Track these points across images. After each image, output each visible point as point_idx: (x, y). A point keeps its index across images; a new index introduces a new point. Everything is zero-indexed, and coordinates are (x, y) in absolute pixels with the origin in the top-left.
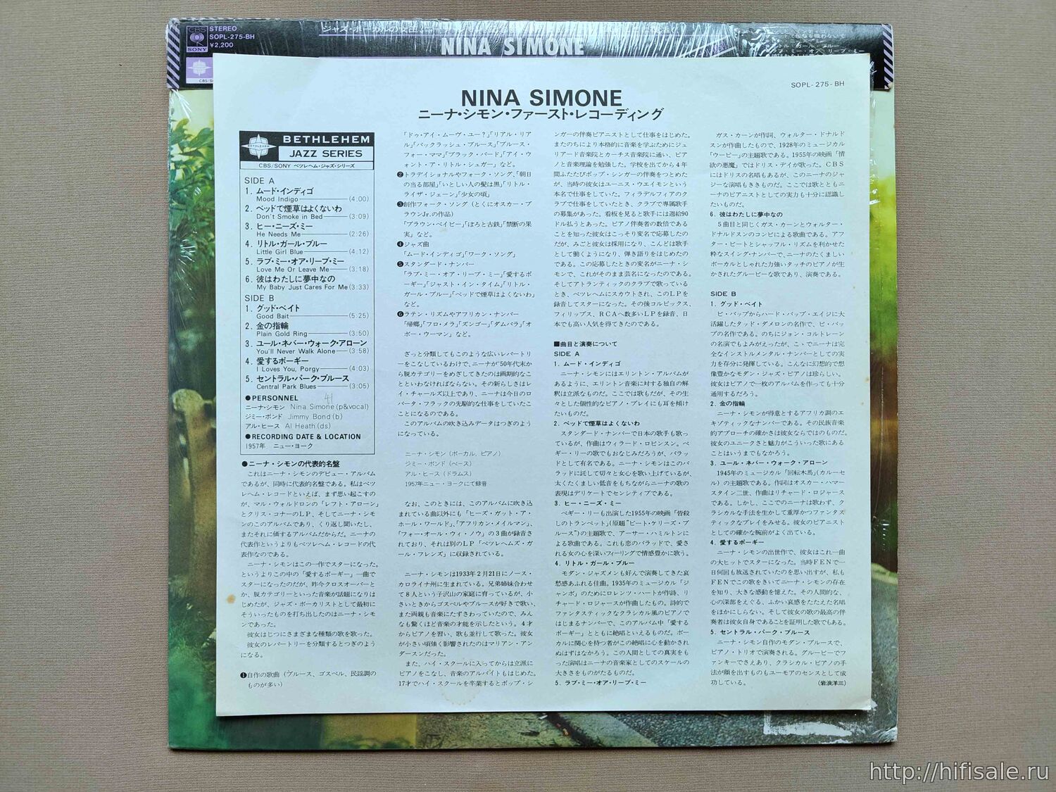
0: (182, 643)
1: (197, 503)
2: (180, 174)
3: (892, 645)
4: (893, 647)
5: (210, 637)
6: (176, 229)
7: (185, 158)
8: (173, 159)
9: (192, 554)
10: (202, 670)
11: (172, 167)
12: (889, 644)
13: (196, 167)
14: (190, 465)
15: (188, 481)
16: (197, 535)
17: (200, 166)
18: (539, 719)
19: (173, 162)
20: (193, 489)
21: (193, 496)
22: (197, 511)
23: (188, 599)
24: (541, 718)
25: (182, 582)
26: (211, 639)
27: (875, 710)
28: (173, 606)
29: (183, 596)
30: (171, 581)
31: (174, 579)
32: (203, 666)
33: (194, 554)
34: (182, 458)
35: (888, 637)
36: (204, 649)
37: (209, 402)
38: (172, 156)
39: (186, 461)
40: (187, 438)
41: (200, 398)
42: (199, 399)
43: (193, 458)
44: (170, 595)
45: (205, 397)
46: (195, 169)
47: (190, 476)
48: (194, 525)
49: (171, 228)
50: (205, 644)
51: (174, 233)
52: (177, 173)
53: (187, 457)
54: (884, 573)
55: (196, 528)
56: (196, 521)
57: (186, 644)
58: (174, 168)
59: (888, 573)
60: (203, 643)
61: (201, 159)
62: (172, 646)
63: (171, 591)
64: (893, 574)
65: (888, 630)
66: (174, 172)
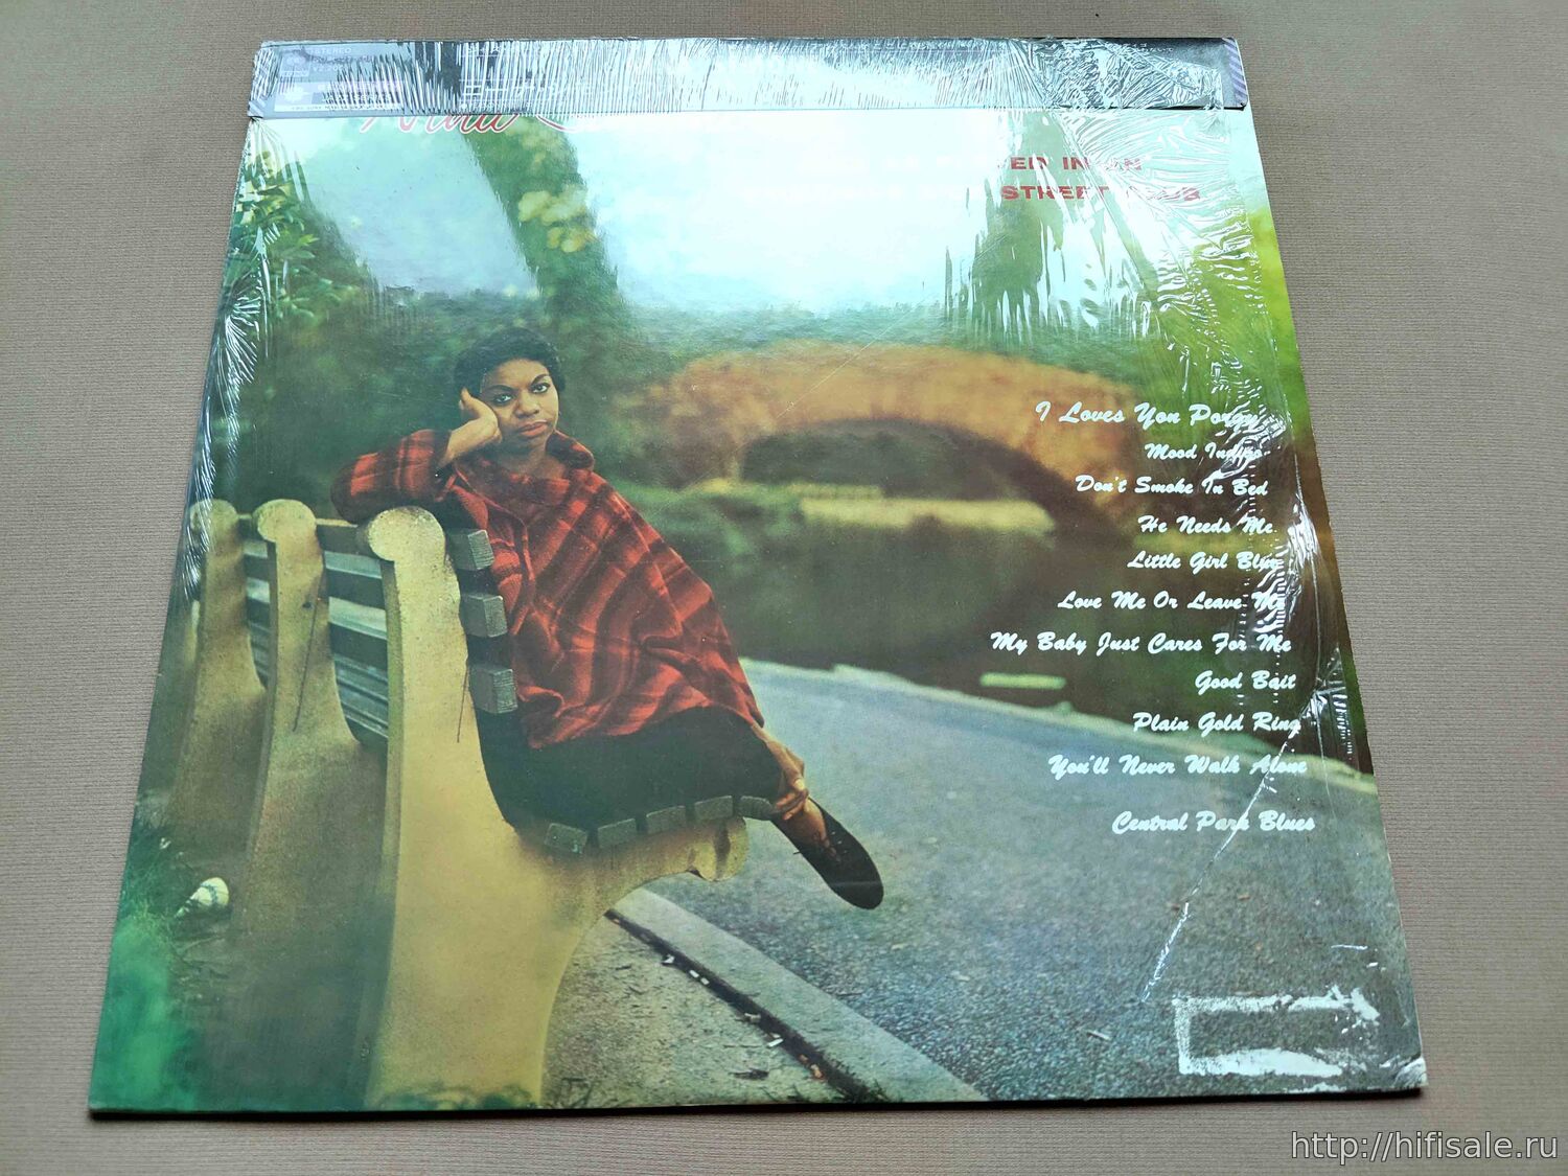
0: (141, 909)
1: (204, 670)
2: (248, 217)
3: (1386, 901)
4: (1389, 905)
5: (192, 898)
6: (232, 285)
7: (258, 198)
8: (241, 200)
9: (182, 753)
10: (169, 957)
11: (239, 208)
12: (1381, 900)
13: (273, 208)
14: (202, 613)
15: (195, 636)
16: (196, 723)
17: (278, 207)
18: (769, 1048)
19: (240, 203)
20: (201, 647)
21: (199, 660)
22: (202, 684)
23: (165, 831)
24: (772, 1044)
25: (159, 801)
26: (192, 901)
27: (1377, 1024)
28: (136, 844)
29: (156, 827)
30: (140, 800)
31: (146, 796)
32: (173, 951)
33: (186, 753)
34: (191, 601)
35: (1378, 887)
36: (179, 919)
37: (245, 517)
38: (241, 196)
39: (196, 606)
40: (203, 571)
41: (233, 510)
42: (231, 513)
43: (208, 602)
44: (135, 822)
45: (240, 511)
46: (271, 211)
47: (200, 629)
48: (193, 707)
49: (224, 284)
50: (181, 911)
51: (228, 289)
52: (244, 217)
53: (198, 599)
54: (1352, 776)
55: (197, 711)
56: (197, 700)
57: (149, 911)
58: (241, 210)
59: (1358, 775)
60: (178, 909)
61: (281, 199)
62: (123, 914)
63: (139, 817)
64: (1366, 776)
65: (1374, 873)
66: (241, 215)
